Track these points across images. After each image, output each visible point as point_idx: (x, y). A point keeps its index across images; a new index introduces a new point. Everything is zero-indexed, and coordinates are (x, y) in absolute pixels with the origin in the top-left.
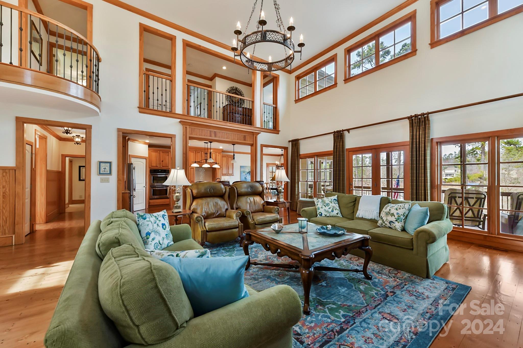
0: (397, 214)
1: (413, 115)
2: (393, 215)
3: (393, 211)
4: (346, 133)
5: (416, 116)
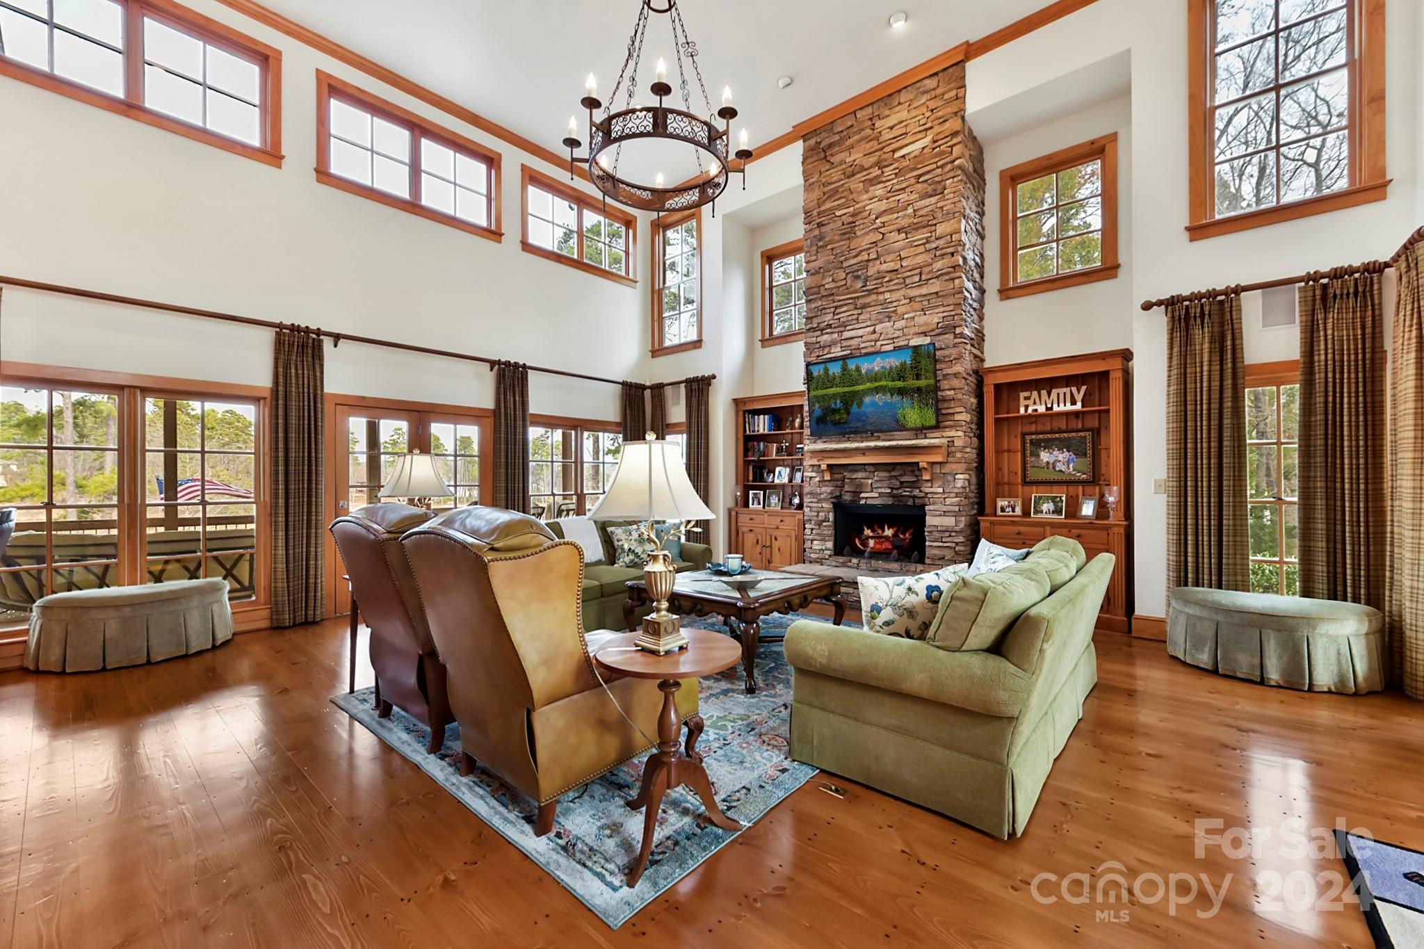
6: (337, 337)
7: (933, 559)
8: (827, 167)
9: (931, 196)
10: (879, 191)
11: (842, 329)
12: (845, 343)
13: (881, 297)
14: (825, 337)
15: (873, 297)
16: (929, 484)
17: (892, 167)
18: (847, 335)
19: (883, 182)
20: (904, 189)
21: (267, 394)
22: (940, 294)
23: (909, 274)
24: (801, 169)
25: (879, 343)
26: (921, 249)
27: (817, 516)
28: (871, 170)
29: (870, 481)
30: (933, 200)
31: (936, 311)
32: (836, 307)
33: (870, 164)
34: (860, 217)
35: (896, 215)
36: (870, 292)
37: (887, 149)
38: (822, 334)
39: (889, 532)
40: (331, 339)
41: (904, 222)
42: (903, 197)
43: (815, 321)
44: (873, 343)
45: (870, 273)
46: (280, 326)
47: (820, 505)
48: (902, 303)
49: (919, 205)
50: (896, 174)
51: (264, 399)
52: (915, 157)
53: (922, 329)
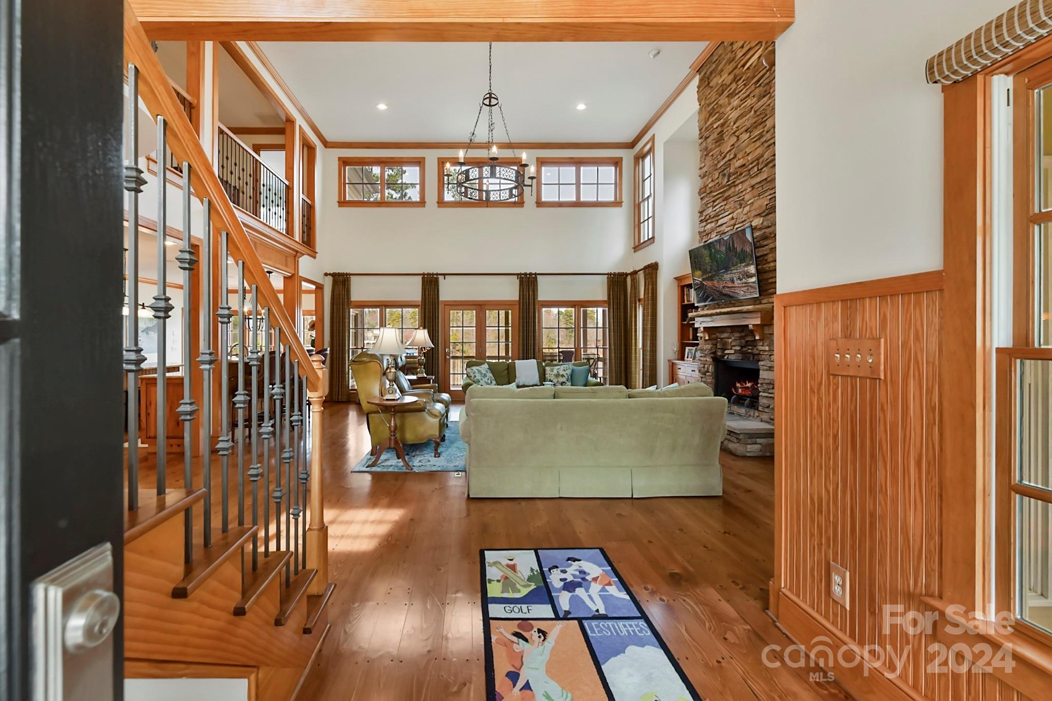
0: (567, 374)
1: (528, 272)
2: (563, 376)
3: (561, 372)
4: (441, 278)
5: (525, 274)
6: (444, 275)
7: (764, 407)
8: (709, 92)
9: (764, 96)
10: (735, 102)
11: (717, 218)
12: (718, 230)
13: (737, 189)
14: (709, 226)
15: (733, 189)
16: (761, 344)
17: (742, 79)
18: (720, 222)
19: (737, 94)
20: (748, 96)
21: (420, 304)
22: (769, 179)
23: (751, 166)
24: (696, 96)
25: (736, 227)
26: (758, 143)
27: (704, 367)
28: (731, 86)
29: (730, 340)
30: (765, 99)
31: (766, 195)
32: (714, 202)
33: (730, 81)
34: (726, 126)
35: (745, 119)
36: (730, 186)
37: (739, 66)
38: (707, 224)
39: (749, 385)
40: (443, 277)
41: (748, 124)
42: (749, 102)
43: (705, 214)
44: (732, 228)
45: (731, 171)
46: (424, 274)
47: (705, 359)
48: (747, 191)
49: (757, 107)
50: (744, 84)
51: (419, 306)
52: (755, 66)
53: (758, 212)
